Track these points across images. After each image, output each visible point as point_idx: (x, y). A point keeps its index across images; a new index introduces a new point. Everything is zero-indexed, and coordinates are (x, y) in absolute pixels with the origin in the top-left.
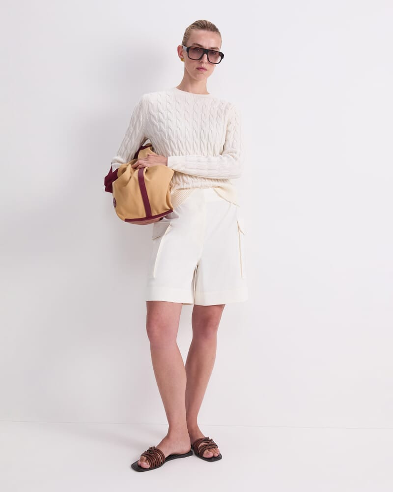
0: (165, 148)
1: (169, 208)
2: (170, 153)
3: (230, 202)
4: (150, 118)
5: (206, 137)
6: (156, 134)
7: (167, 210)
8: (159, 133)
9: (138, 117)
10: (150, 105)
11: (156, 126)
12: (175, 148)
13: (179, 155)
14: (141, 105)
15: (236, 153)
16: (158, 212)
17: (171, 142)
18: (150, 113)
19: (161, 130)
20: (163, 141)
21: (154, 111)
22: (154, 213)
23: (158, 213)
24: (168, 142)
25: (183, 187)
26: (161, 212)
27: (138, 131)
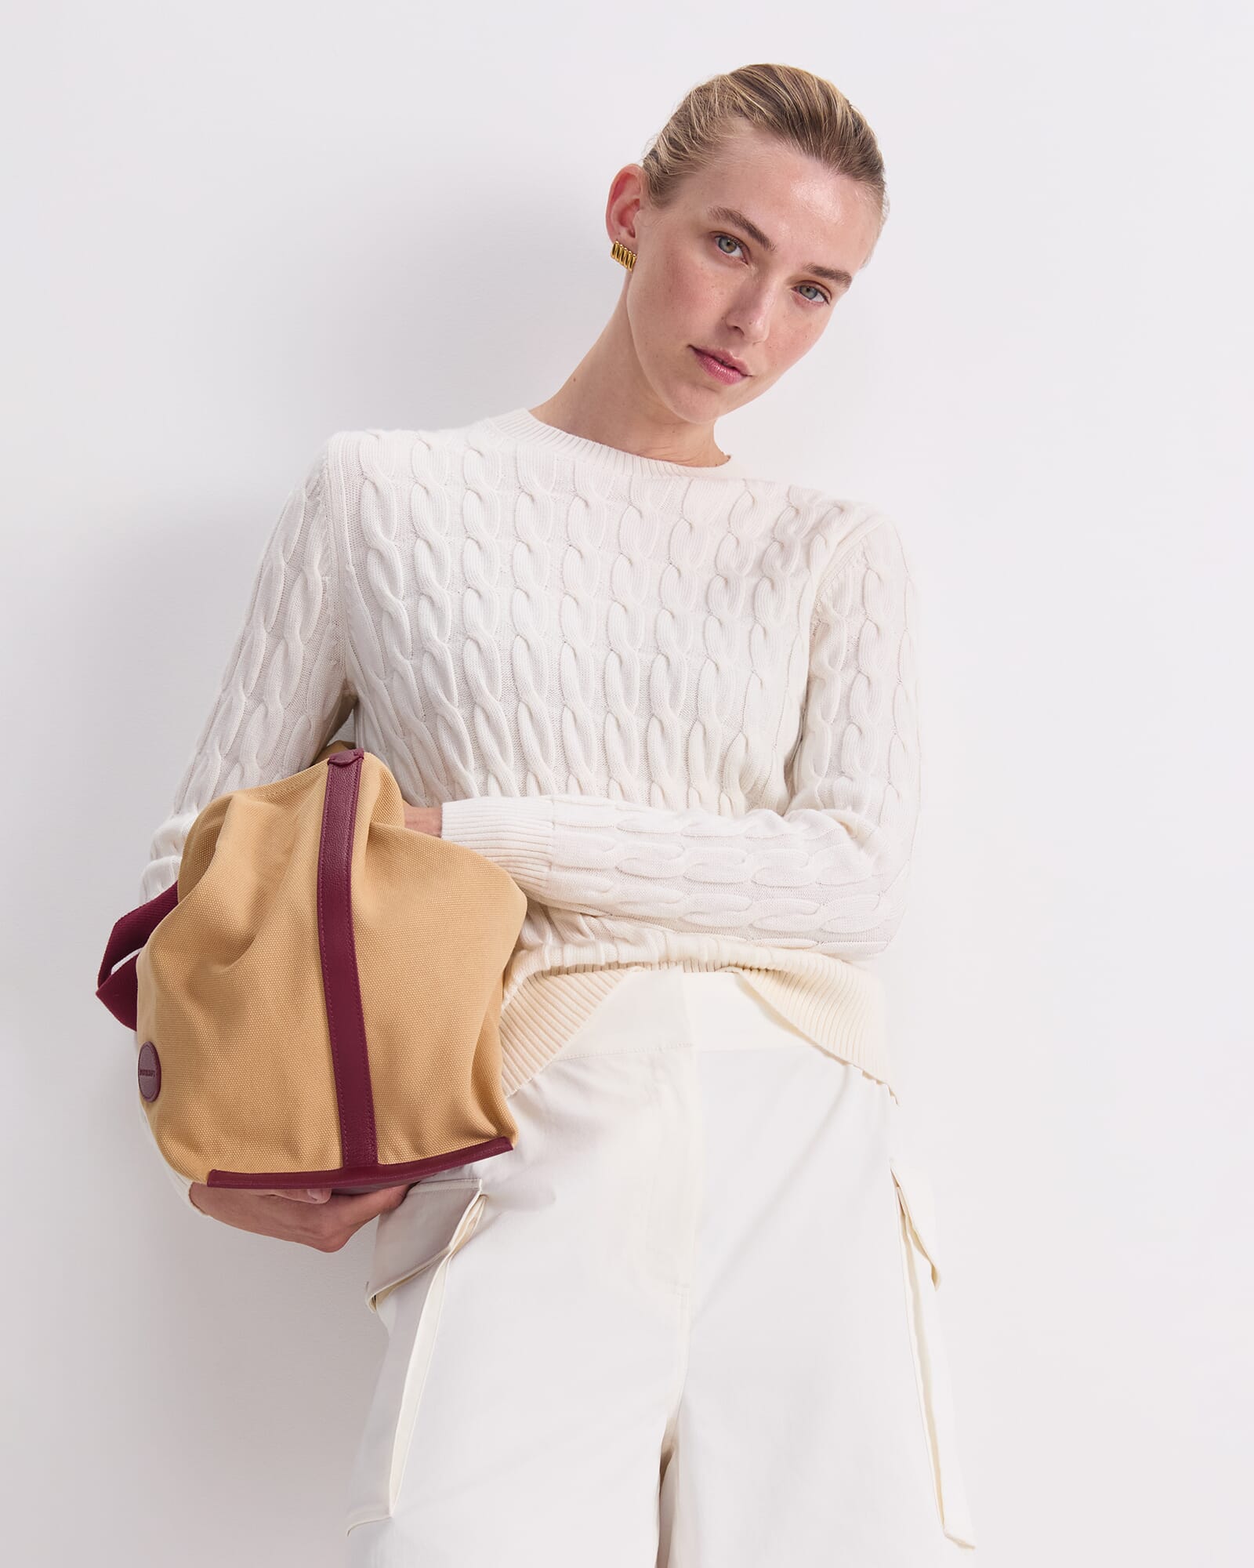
0: (440, 749)
1: (490, 1128)
2: (471, 776)
3: (844, 1063)
4: (362, 566)
5: (683, 696)
6: (390, 668)
7: (476, 1134)
8: (407, 665)
9: (299, 564)
10: (368, 490)
11: (395, 623)
12: (503, 751)
13: (524, 792)
14: (316, 491)
15: (856, 805)
16: (416, 1138)
17: (480, 718)
18: (364, 542)
19: (422, 648)
20: (431, 710)
21: (387, 530)
22: (394, 1150)
23: (417, 1148)
24: (457, 714)
25: (557, 963)
26: (440, 1145)
27: (298, 646)
